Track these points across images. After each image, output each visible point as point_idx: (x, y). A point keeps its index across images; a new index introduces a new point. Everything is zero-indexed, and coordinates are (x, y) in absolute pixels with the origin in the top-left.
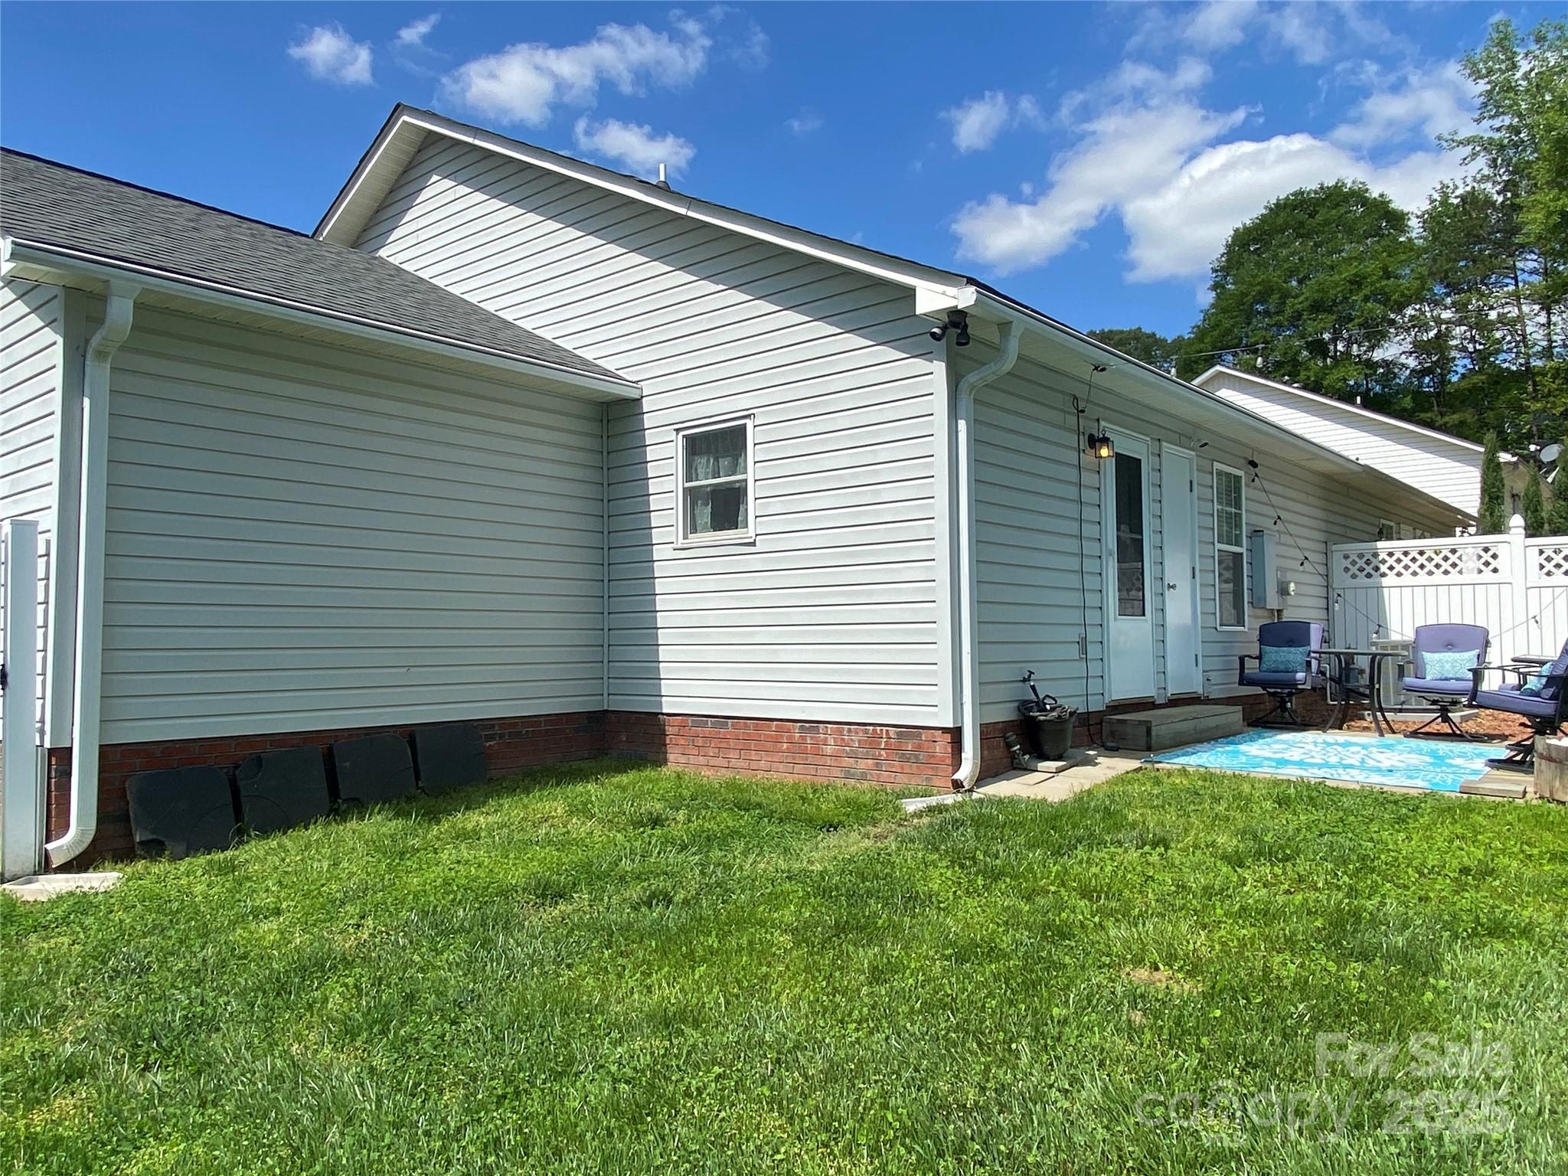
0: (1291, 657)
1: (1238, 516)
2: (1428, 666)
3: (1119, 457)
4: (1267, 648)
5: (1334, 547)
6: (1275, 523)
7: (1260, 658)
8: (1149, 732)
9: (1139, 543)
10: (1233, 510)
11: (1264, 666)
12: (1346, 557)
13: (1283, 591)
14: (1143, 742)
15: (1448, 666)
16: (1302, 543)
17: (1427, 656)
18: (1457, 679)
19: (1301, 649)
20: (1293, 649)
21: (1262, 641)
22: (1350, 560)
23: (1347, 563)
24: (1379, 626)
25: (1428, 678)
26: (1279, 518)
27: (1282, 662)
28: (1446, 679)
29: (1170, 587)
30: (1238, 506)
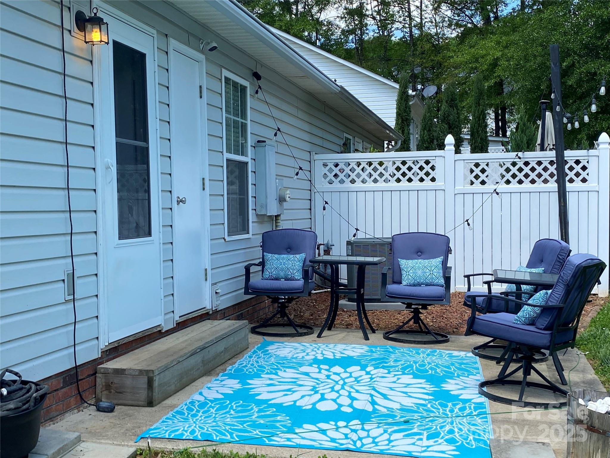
0: (290, 265)
1: (244, 127)
2: (403, 272)
3: (119, 48)
4: (269, 256)
5: (316, 157)
6: (276, 135)
7: (262, 264)
8: (150, 383)
9: (145, 152)
10: (239, 119)
11: (267, 274)
12: (325, 165)
13: (282, 200)
14: (143, 394)
15: (419, 272)
16: (296, 153)
17: (403, 263)
18: (427, 285)
19: (298, 256)
20: (292, 256)
21: (265, 247)
22: (328, 168)
23: (325, 170)
24: (357, 230)
25: (404, 283)
26: (279, 130)
27: (282, 270)
28: (419, 285)
29: (180, 201)
30: (244, 115)
